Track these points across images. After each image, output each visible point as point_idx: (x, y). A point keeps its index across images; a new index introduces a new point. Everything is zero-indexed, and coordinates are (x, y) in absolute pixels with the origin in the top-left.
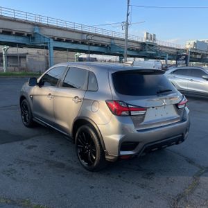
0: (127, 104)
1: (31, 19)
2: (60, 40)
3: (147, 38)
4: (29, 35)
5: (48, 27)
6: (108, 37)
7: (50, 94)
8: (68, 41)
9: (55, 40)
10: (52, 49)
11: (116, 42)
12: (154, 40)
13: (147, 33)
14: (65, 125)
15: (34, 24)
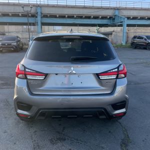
1: (113, 5)
4: (110, 18)
5: (126, 9)
10: (125, 26)
15: (115, 9)
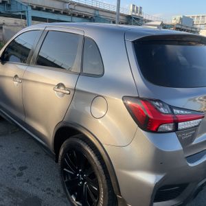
0: (171, 108)
2: (39, 9)
3: (133, 11)
4: (4, 2)
6: (91, 8)
7: (16, 76)
8: (48, 10)
9: (33, 9)
10: (30, 19)
11: (101, 13)
12: (140, 13)
13: (134, 6)
14: (41, 129)
